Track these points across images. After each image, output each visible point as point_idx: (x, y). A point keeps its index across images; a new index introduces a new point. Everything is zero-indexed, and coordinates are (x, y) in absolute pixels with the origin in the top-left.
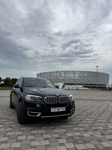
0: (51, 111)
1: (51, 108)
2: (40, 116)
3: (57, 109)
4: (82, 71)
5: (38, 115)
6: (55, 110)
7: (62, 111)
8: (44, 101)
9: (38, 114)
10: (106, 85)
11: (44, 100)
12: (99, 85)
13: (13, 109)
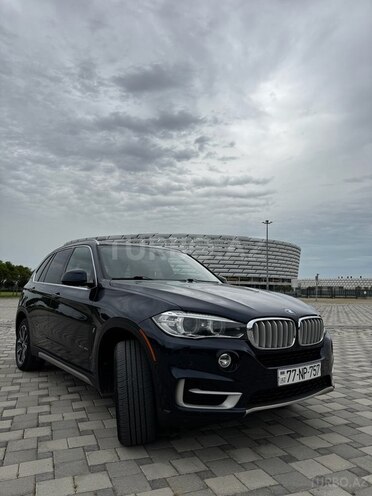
0: (280, 384)
1: (276, 370)
2: (238, 405)
3: (297, 372)
4: (219, 234)
5: (229, 405)
6: (293, 374)
7: (313, 377)
8: (245, 338)
9: (224, 398)
10: (289, 281)
11: (246, 335)
12: (270, 280)
13: (35, 375)
